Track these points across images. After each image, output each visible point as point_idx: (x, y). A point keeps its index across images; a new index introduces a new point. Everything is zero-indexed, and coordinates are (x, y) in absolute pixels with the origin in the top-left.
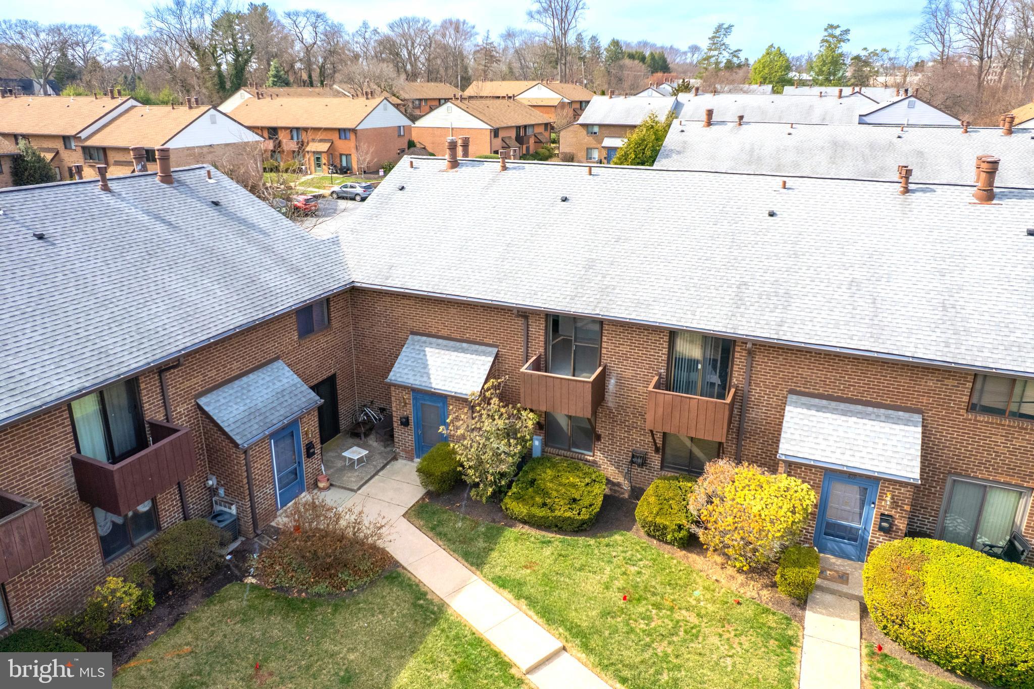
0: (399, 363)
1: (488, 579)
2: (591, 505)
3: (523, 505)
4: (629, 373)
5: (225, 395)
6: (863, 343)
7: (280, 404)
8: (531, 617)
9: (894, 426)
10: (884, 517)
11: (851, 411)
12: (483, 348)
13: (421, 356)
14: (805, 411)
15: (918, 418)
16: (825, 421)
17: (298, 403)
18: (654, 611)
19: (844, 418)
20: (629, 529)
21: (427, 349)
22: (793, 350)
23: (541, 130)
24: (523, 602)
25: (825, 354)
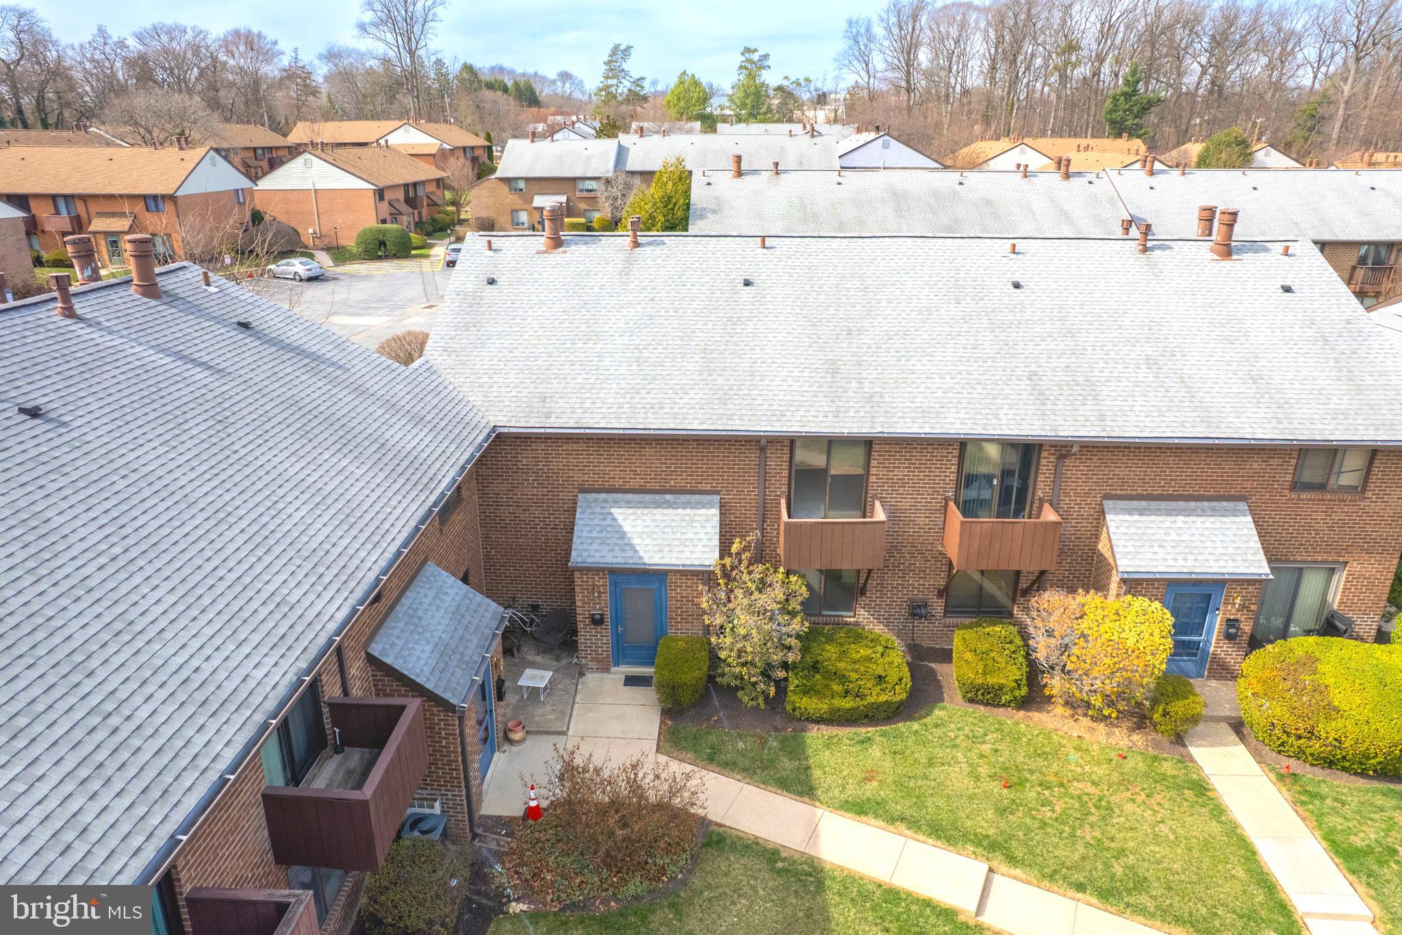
0: (579, 537)
1: (836, 809)
2: (900, 680)
3: (819, 699)
4: (905, 503)
5: (396, 632)
6: (1198, 429)
7: (466, 628)
8: (924, 842)
9: (1224, 519)
10: (1231, 623)
11: (1174, 510)
12: (698, 497)
13: (609, 522)
14: (1127, 517)
15: (1243, 506)
16: (1153, 525)
17: (485, 621)
18: (1046, 792)
19: (1170, 519)
20: (942, 700)
21: (613, 510)
22: (1109, 447)
23: (431, 188)
24: (902, 827)
25: (1145, 448)
